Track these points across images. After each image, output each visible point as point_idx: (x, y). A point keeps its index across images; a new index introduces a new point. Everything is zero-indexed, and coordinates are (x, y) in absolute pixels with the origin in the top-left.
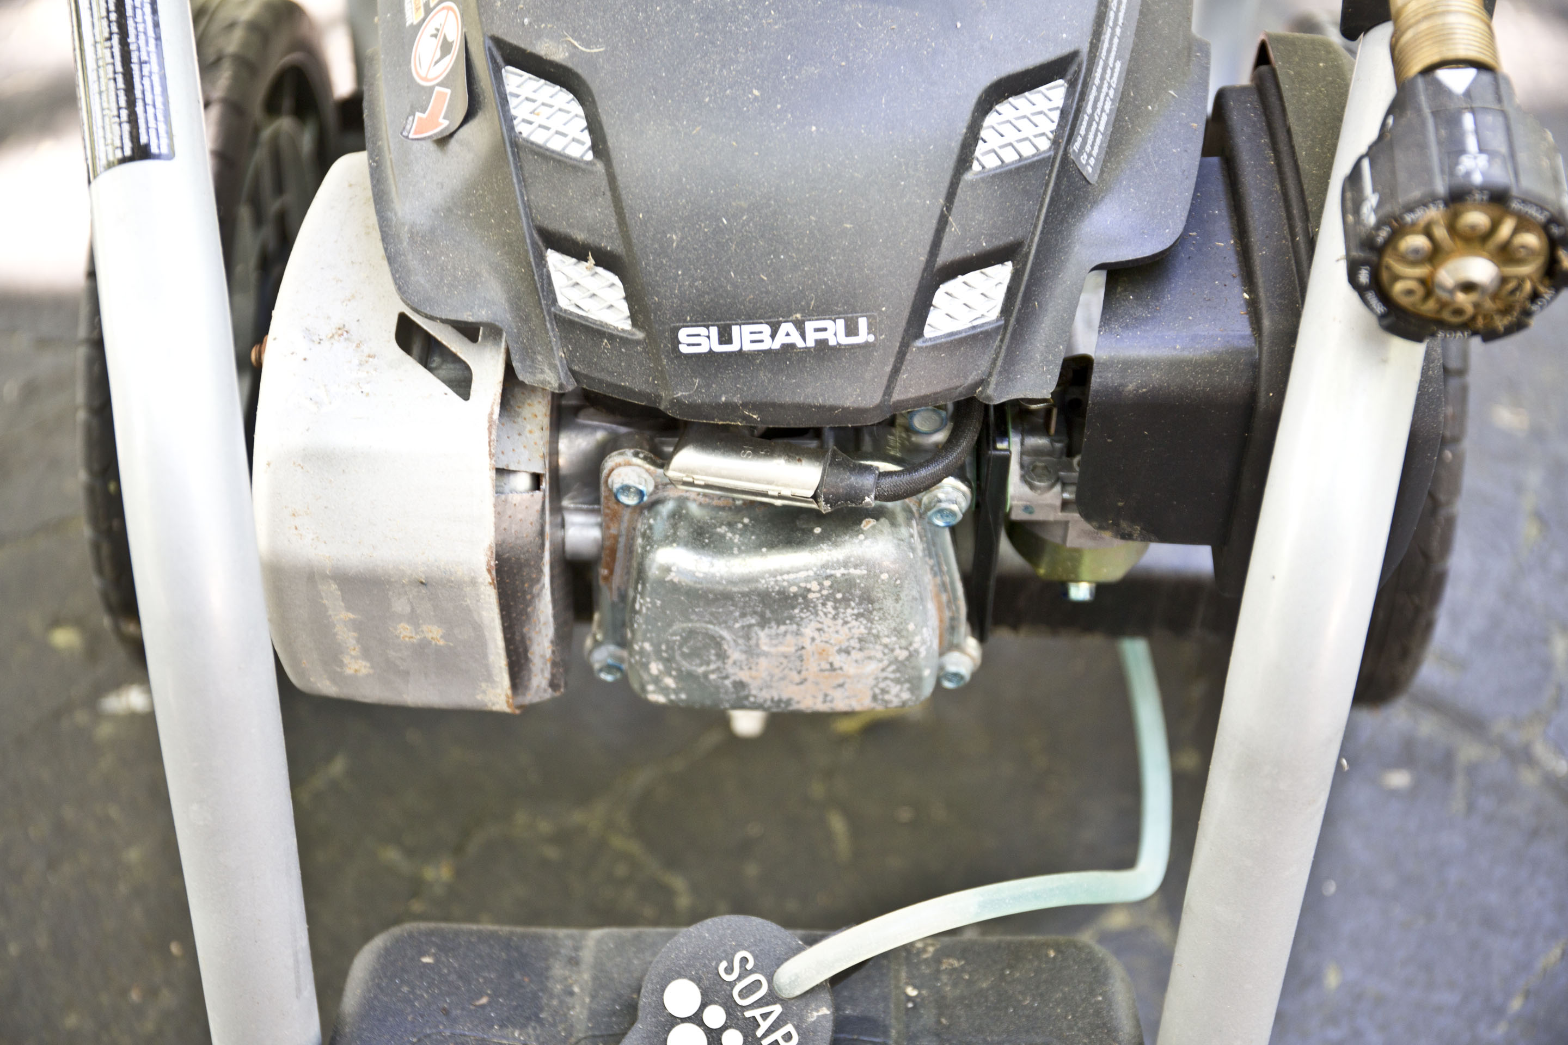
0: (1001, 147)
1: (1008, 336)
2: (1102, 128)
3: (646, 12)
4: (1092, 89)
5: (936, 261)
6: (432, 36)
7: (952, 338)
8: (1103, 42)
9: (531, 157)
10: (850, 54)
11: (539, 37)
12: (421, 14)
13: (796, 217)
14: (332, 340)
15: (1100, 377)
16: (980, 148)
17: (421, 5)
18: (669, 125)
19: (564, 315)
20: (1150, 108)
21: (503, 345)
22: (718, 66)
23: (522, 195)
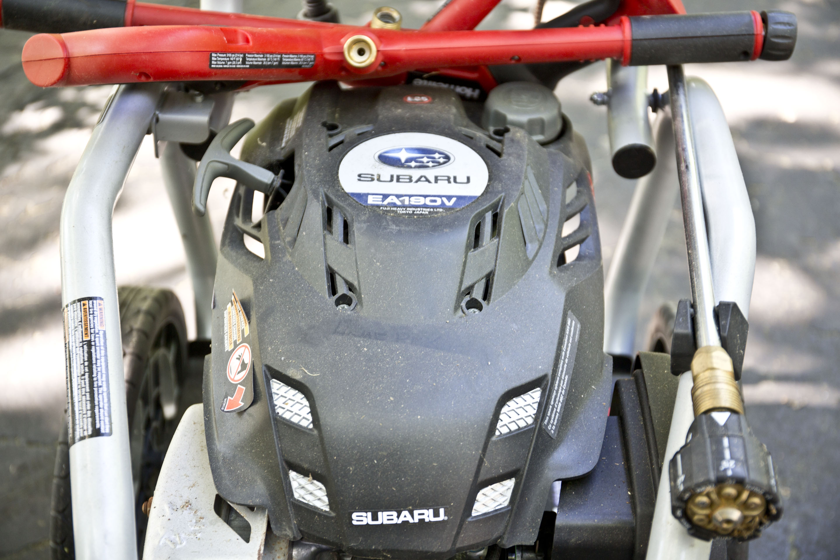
0: (509, 423)
1: (513, 515)
2: (558, 410)
3: (340, 356)
4: (553, 392)
5: (477, 480)
6: (237, 358)
7: (486, 516)
8: (559, 368)
9: (283, 426)
10: (437, 379)
11: (289, 367)
12: (232, 347)
13: (410, 460)
14: (183, 509)
15: (558, 535)
16: (500, 424)
17: (233, 342)
18: (350, 414)
19: (297, 503)
20: (582, 396)
21: (266, 516)
22: (374, 385)
23: (278, 445)
